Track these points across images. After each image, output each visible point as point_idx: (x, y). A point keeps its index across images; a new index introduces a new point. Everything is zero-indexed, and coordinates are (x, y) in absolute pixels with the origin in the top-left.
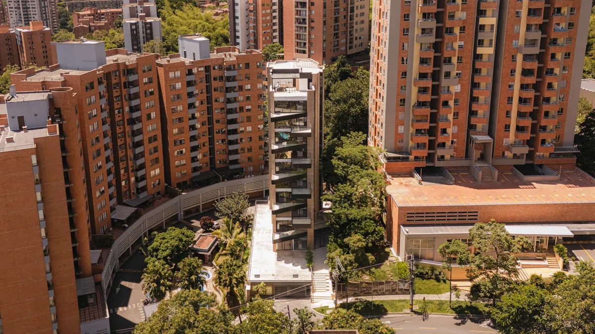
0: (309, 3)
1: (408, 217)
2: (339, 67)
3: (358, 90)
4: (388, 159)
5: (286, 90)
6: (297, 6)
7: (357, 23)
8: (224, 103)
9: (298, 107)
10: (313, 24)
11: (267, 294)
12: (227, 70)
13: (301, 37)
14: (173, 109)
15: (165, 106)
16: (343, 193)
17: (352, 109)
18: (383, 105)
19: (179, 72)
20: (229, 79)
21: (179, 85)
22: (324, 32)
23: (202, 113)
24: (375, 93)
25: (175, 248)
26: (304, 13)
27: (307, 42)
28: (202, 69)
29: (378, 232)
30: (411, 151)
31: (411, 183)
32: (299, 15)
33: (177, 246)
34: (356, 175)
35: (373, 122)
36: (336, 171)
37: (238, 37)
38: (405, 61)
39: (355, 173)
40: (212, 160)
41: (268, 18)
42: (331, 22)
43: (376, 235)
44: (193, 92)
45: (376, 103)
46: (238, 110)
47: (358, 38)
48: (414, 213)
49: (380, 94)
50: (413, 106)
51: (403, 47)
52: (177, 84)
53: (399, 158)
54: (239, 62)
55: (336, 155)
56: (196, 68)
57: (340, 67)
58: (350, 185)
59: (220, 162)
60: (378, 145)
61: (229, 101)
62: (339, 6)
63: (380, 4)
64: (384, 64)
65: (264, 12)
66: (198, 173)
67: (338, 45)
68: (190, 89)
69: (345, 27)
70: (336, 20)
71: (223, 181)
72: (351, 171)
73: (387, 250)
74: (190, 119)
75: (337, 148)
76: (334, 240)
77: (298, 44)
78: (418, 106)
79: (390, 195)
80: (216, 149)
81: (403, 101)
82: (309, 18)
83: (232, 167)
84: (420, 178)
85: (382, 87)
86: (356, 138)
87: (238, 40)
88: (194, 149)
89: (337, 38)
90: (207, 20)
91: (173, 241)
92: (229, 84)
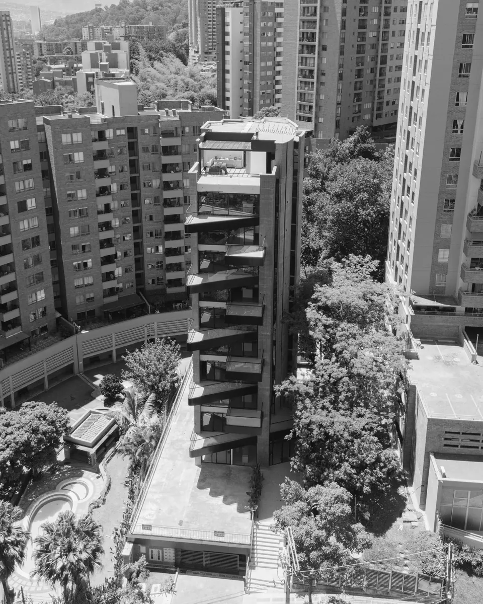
0: (319, 45)
1: (446, 439)
2: (356, 142)
3: (374, 178)
4: (417, 309)
5: (226, 173)
6: (301, 51)
7: (389, 81)
8: (159, 190)
9: (245, 205)
10: (323, 79)
11: (165, 560)
12: (163, 137)
13: (306, 98)
14: (69, 195)
15: (56, 189)
16: (322, 376)
17: (361, 211)
18: (413, 209)
19: (80, 135)
20: (167, 151)
21: (79, 157)
22: (338, 90)
23: (123, 203)
24: (400, 186)
25: (20, 447)
26: (312, 61)
27: (314, 104)
28: (123, 132)
29: (384, 463)
30: (460, 297)
31: (457, 359)
32: (304, 64)
33: (27, 444)
34: (350, 342)
35: (395, 237)
36: (311, 333)
37: (228, 99)
38: (459, 127)
39: (348, 338)
40: (140, 278)
41: (269, 73)
42: (350, 77)
43: (381, 468)
44: (105, 169)
45: (402, 203)
46: (182, 202)
47: (391, 103)
48: (459, 433)
49: (409, 188)
50: (470, 215)
51: (458, 100)
52: (76, 155)
53: (437, 308)
54: (184, 124)
55: (316, 301)
56: (111, 130)
57: (359, 142)
58: (337, 361)
59: (153, 281)
60: (401, 280)
61: (166, 186)
62: (364, 52)
63: (419, 22)
64: (419, 133)
65: (263, 64)
66: (114, 298)
67: (359, 111)
68: (100, 164)
69: (372, 86)
70: (359, 73)
71: (153, 312)
72: (341, 333)
73: (402, 491)
74: (99, 213)
75: (317, 287)
76: (298, 466)
77: (301, 107)
78: (478, 214)
79: (414, 387)
80: (146, 260)
81: (450, 204)
82: (318, 69)
83: (170, 290)
84: (474, 351)
85: (412, 175)
86: (359, 267)
87: (228, 103)
88: (108, 260)
89: (359, 100)
90: (192, 76)
91: (22, 431)
92: (167, 160)
